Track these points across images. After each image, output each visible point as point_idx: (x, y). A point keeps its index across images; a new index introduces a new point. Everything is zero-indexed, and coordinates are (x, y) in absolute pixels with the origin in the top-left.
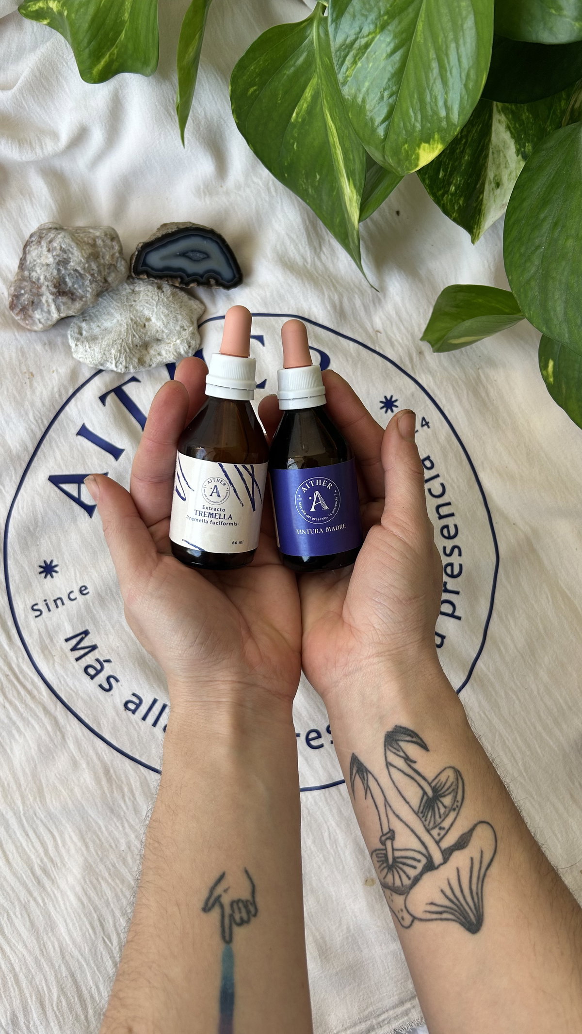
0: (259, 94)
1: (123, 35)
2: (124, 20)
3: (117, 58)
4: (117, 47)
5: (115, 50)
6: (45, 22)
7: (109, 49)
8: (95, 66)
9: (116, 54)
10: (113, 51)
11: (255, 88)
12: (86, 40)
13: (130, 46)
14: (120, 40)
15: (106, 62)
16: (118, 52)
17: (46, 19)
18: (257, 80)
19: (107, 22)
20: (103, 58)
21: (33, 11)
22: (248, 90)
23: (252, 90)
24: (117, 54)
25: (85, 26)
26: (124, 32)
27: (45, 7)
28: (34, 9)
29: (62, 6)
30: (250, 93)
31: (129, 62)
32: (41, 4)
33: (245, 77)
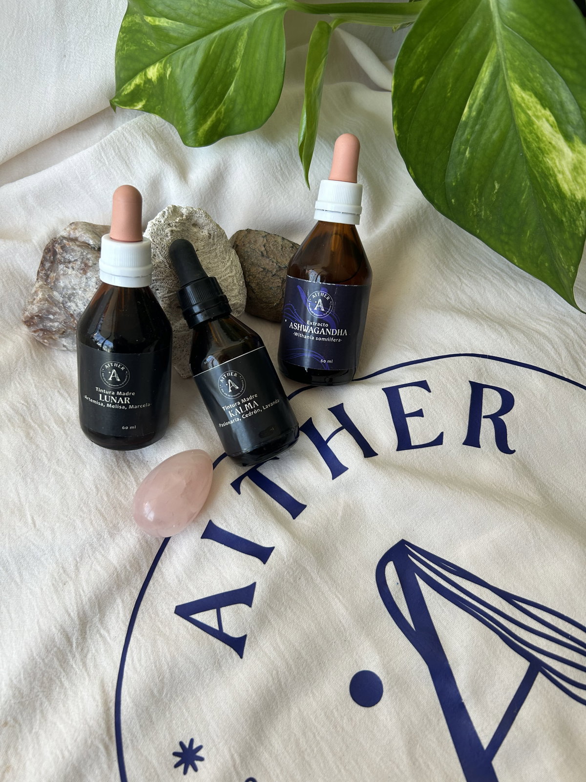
0: (425, 88)
1: (232, 88)
2: (235, 68)
3: (224, 118)
4: (224, 104)
5: (222, 108)
6: (140, 105)
7: (216, 106)
8: (201, 125)
9: (223, 113)
10: (220, 109)
11: (421, 79)
12: (191, 97)
13: (239, 100)
14: (229, 94)
15: (212, 121)
16: (225, 110)
17: (141, 100)
18: (424, 66)
19: (216, 73)
20: (210, 116)
21: (128, 94)
22: (412, 82)
23: (418, 82)
24: (225, 113)
25: (191, 80)
26: (233, 84)
27: (142, 81)
28: (129, 91)
29: (165, 68)
30: (415, 87)
31: (238, 121)
32: (138, 80)
33: (411, 64)
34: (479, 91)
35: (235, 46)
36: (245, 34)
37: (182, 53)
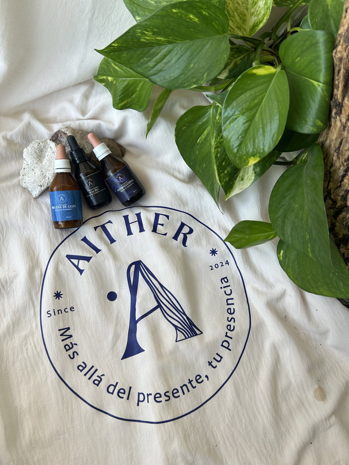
0: (186, 130)
1: (134, 95)
2: (137, 90)
3: (129, 103)
4: (131, 99)
5: (129, 100)
6: (103, 84)
7: (127, 99)
8: (120, 103)
11: (185, 127)
12: (120, 93)
13: (136, 100)
14: (133, 97)
15: (125, 103)
17: (104, 83)
18: (187, 124)
19: (130, 89)
20: (124, 101)
21: (100, 79)
22: (182, 127)
23: (184, 128)
25: (121, 88)
27: (106, 79)
28: (101, 78)
29: (114, 80)
30: (183, 129)
31: (134, 105)
32: (104, 77)
33: (182, 123)
34: (203, 136)
35: (138, 84)
36: (142, 82)
37: (120, 79)
